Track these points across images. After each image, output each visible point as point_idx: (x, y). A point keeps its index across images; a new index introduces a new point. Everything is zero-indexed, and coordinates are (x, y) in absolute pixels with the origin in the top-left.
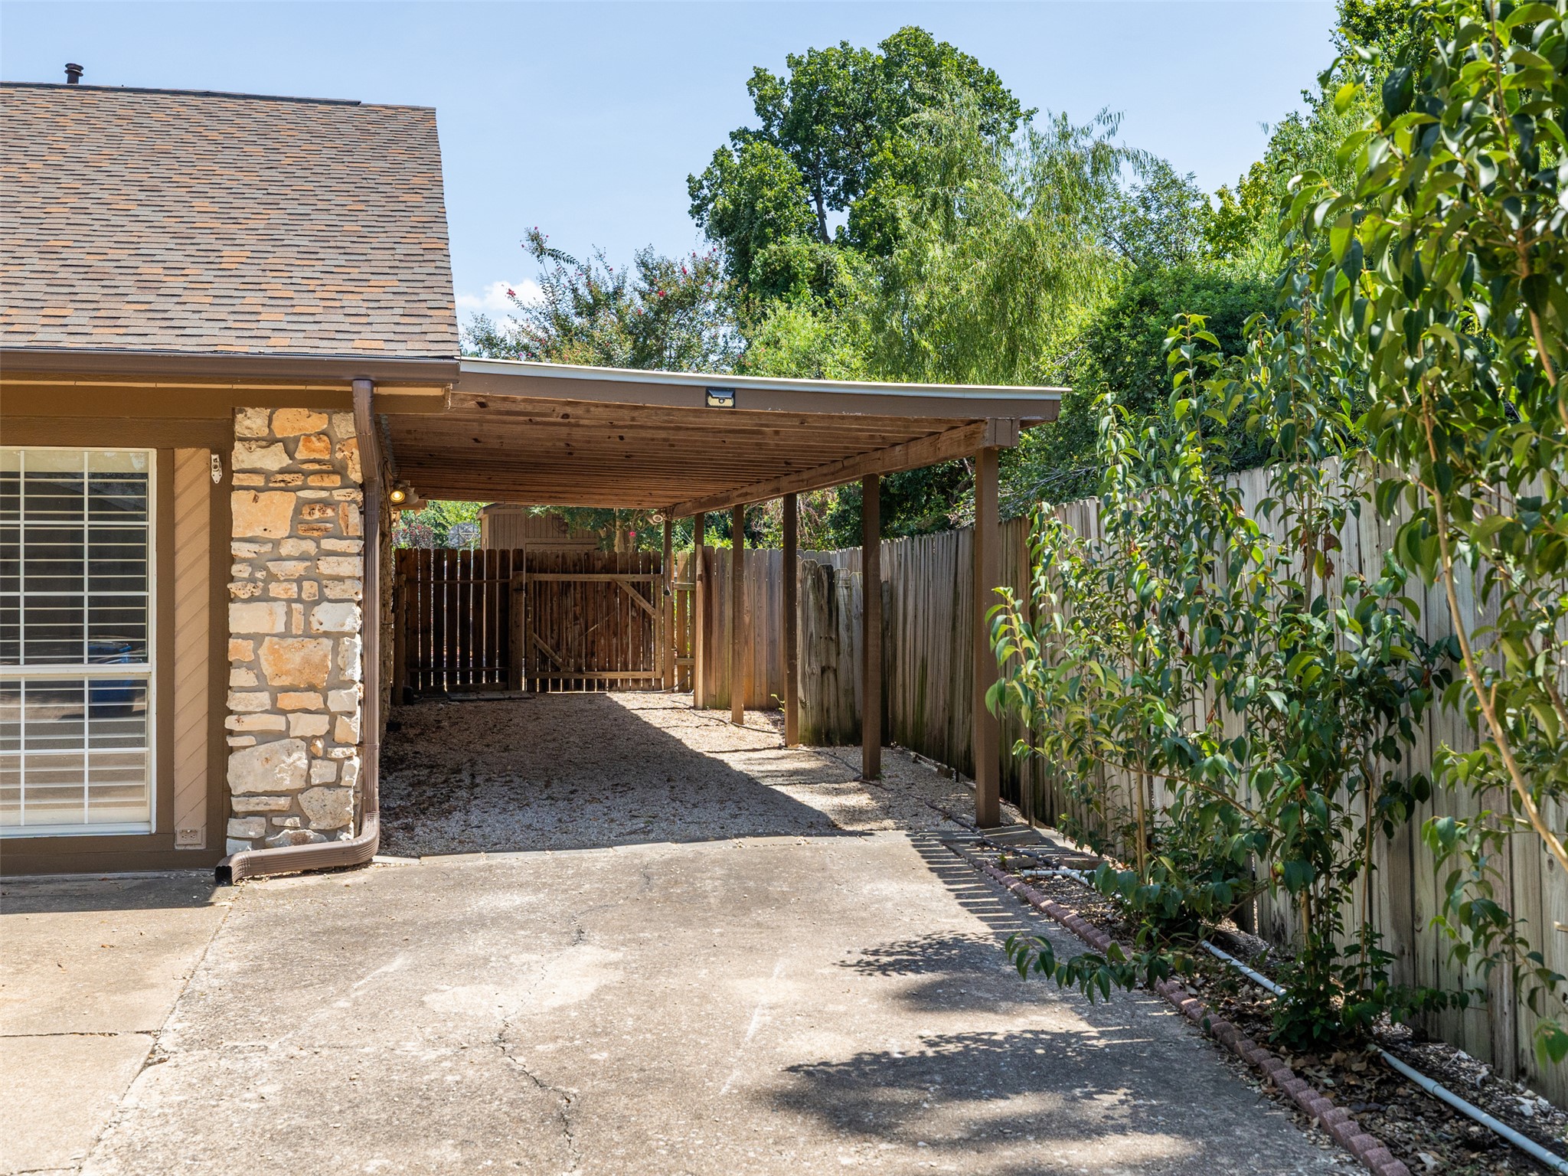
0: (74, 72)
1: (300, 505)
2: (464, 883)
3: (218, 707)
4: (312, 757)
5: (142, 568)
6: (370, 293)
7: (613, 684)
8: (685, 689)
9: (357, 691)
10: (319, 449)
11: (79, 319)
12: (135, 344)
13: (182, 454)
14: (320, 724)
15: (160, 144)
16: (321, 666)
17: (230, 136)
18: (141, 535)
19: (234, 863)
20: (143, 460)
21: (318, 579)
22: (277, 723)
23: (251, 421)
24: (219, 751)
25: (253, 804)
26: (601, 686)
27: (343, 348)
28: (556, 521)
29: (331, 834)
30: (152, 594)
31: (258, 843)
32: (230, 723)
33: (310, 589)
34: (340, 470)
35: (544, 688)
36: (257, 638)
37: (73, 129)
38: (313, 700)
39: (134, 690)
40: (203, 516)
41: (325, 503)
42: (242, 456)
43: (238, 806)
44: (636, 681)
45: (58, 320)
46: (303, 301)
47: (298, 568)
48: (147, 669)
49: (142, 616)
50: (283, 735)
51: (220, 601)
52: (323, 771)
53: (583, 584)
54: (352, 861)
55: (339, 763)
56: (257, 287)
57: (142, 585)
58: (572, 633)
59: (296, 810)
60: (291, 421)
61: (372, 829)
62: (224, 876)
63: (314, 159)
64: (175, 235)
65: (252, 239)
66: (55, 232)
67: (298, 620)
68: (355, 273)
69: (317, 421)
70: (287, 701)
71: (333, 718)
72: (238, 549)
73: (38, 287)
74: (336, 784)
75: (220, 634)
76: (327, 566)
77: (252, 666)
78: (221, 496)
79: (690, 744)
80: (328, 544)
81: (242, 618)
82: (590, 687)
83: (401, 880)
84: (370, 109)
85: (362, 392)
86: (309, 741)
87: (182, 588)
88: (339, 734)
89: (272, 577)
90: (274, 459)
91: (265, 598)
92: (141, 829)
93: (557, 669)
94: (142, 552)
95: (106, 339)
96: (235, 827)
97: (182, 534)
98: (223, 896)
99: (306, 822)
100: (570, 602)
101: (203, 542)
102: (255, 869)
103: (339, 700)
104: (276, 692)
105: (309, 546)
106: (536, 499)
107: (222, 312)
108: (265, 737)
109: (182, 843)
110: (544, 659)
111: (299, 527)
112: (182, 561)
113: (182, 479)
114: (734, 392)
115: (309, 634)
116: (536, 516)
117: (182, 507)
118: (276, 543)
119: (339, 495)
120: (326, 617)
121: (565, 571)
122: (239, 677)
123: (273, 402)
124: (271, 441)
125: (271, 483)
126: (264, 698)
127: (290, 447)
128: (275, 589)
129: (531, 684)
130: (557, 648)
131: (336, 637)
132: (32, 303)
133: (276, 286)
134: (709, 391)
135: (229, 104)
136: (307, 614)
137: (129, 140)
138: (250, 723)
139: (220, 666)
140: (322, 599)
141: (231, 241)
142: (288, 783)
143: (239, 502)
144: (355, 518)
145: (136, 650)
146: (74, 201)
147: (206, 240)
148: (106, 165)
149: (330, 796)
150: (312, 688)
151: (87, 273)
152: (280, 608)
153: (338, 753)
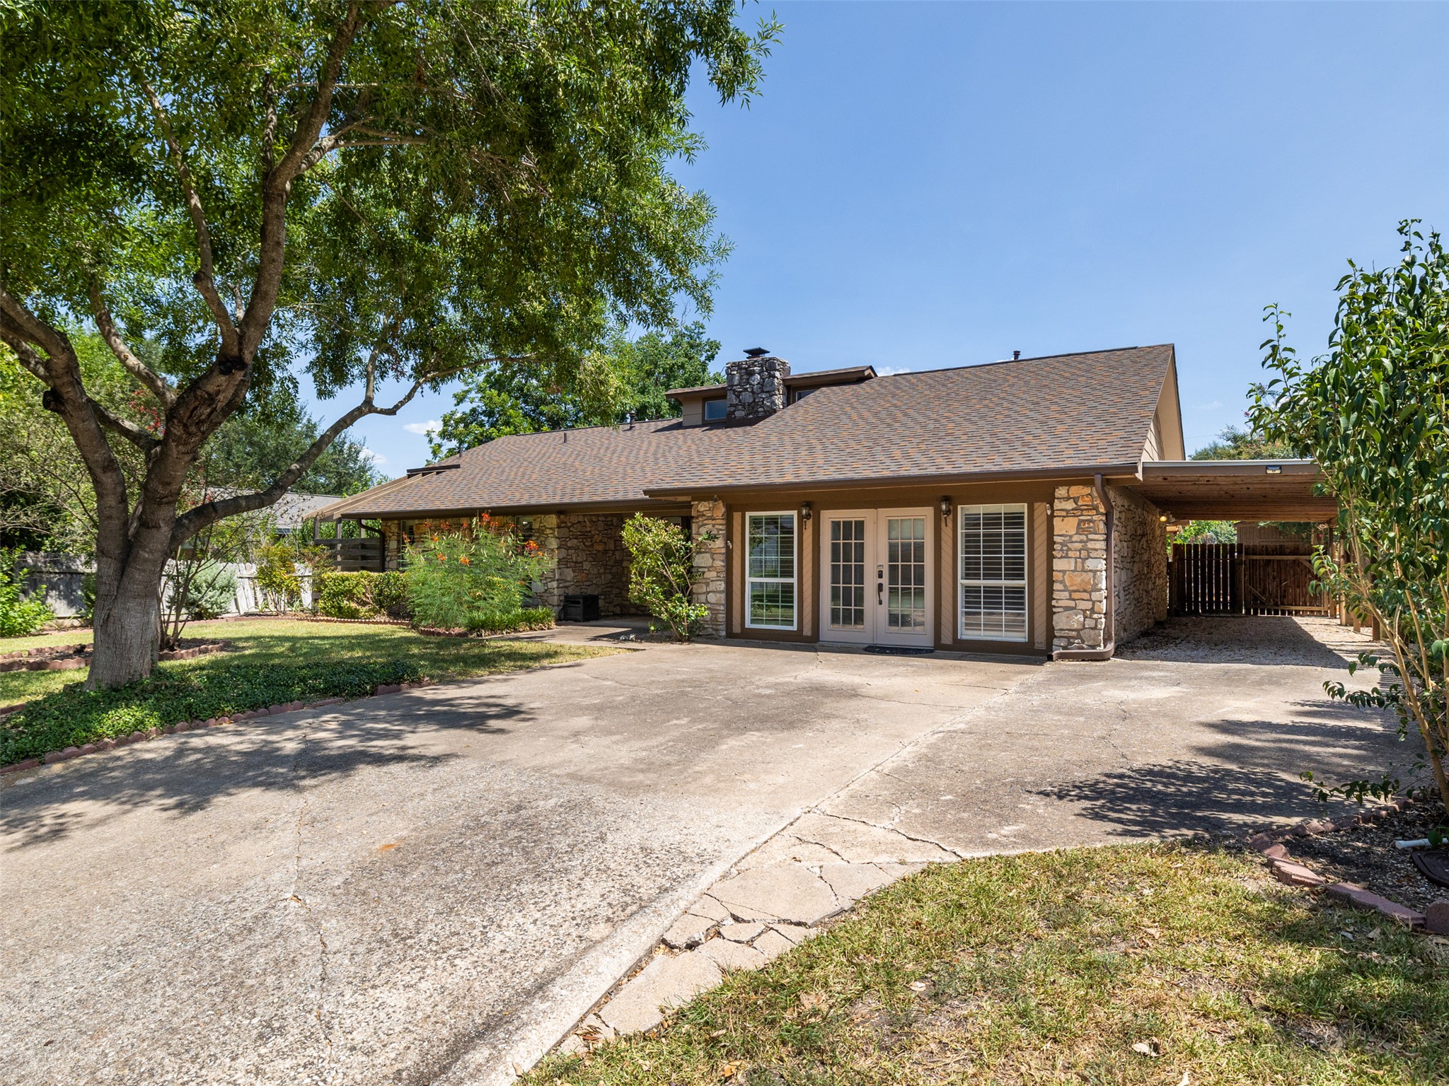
0: (1017, 354)
1: (1080, 522)
2: (1146, 668)
3: (1050, 597)
4: (1085, 617)
5: (1023, 546)
6: (1110, 439)
7: (1297, 613)
8: (1334, 616)
9: (1104, 593)
10: (1087, 501)
11: (998, 459)
12: (1016, 467)
13: (1036, 505)
14: (1088, 605)
15: (1045, 383)
16: (1088, 583)
17: (1073, 374)
18: (1022, 535)
19: (1054, 653)
20: (1023, 507)
21: (1087, 550)
22: (1072, 604)
23: (1061, 492)
24: (1050, 613)
25: (1062, 633)
26: (1290, 613)
27: (1092, 463)
28: (1274, 530)
29: (1093, 647)
30: (1026, 555)
31: (1064, 648)
32: (1054, 603)
33: (1084, 553)
34: (1096, 508)
35: (1256, 613)
36: (1064, 572)
37: (1012, 380)
38: (1086, 596)
39: (1020, 591)
40: (1044, 527)
41: (1090, 521)
42: (1057, 505)
43: (1057, 634)
44: (1312, 612)
45: (992, 462)
46: (1084, 445)
47: (1079, 546)
48: (1024, 583)
49: (1023, 564)
50: (1074, 608)
51: (1050, 558)
52: (1090, 623)
53: (1279, 561)
54: (1101, 657)
55: (1096, 620)
56: (1066, 441)
57: (1023, 552)
58: (1272, 586)
59: (1079, 637)
60: (1076, 491)
61: (1111, 647)
62: (1050, 658)
63: (1108, 379)
64: (1041, 423)
65: (1069, 421)
66: (997, 426)
67: (1079, 565)
68: (1107, 431)
69: (1087, 490)
70: (1075, 595)
71: (1094, 603)
72: (1056, 539)
73: (987, 449)
74: (1095, 628)
75: (1050, 570)
76: (1090, 545)
77: (1062, 582)
78: (1050, 519)
79: (1317, 638)
80: (1091, 536)
81: (1058, 565)
82: (1283, 613)
83: (1120, 665)
84: (1141, 349)
85: (1098, 479)
86: (1084, 611)
87: (1037, 554)
88: (1096, 609)
89: (1069, 549)
90: (1070, 505)
91: (1067, 557)
92: (1022, 640)
93: (1262, 603)
94: (1023, 541)
95: (1007, 466)
96: (1056, 641)
97: (1037, 534)
98: (1048, 665)
99: (1083, 642)
100: (1270, 570)
101: (1044, 536)
102: (1062, 657)
103: (1095, 596)
104: (1071, 592)
105: (1084, 538)
106: (1263, 519)
107: (1049, 453)
108: (1067, 609)
109: (1037, 646)
110: (1256, 598)
111: (1080, 530)
112: (1037, 544)
113: (1036, 514)
114: (1280, 467)
115: (1084, 571)
116: (1263, 528)
117: (1036, 525)
118: (1071, 537)
119: (1095, 518)
120: (1090, 564)
121: (1268, 554)
122: (1057, 586)
123: (1069, 484)
124: (1068, 498)
125: (1068, 513)
126: (1067, 594)
127: (1076, 500)
128: (1070, 554)
129: (1248, 612)
130: (1263, 593)
131: (1095, 572)
132: (985, 455)
133: (1074, 440)
134: (1267, 467)
135: (1078, 358)
136: (1083, 563)
137: (1033, 382)
138: (1061, 603)
139: (1050, 582)
140: (1089, 557)
141: (1061, 422)
142: (1076, 626)
143: (1056, 521)
144: (1102, 526)
145: (1021, 577)
146: (1006, 412)
147: (1051, 423)
148: (1022, 395)
149: (1092, 632)
150: (1085, 591)
151: (1006, 442)
152: (1073, 561)
153: (1095, 616)
